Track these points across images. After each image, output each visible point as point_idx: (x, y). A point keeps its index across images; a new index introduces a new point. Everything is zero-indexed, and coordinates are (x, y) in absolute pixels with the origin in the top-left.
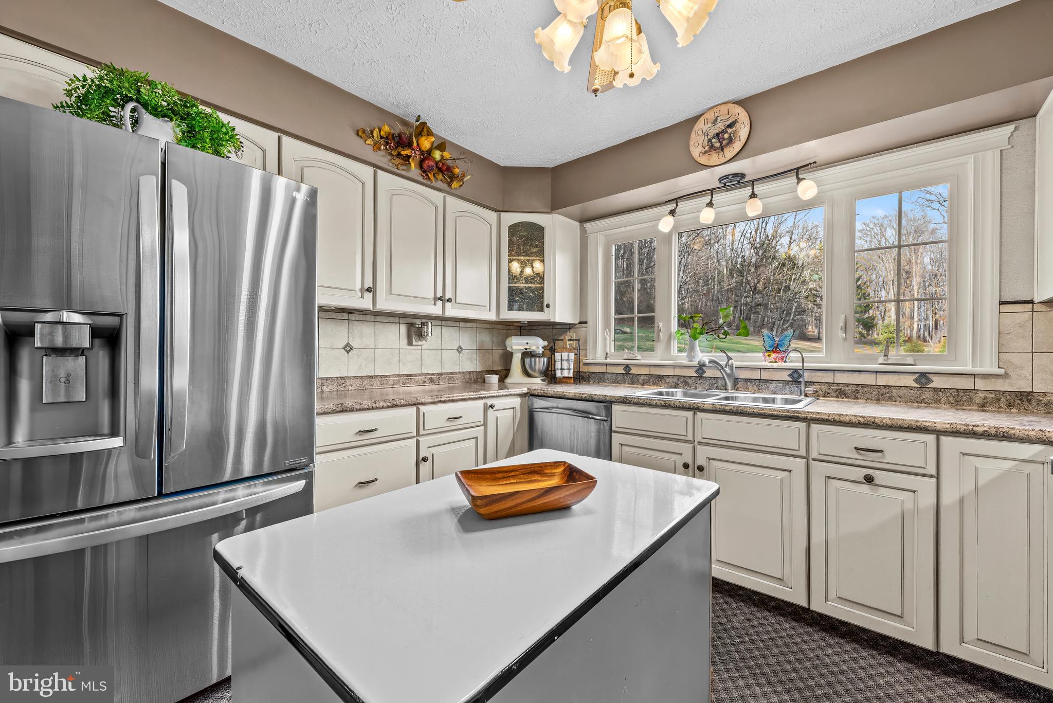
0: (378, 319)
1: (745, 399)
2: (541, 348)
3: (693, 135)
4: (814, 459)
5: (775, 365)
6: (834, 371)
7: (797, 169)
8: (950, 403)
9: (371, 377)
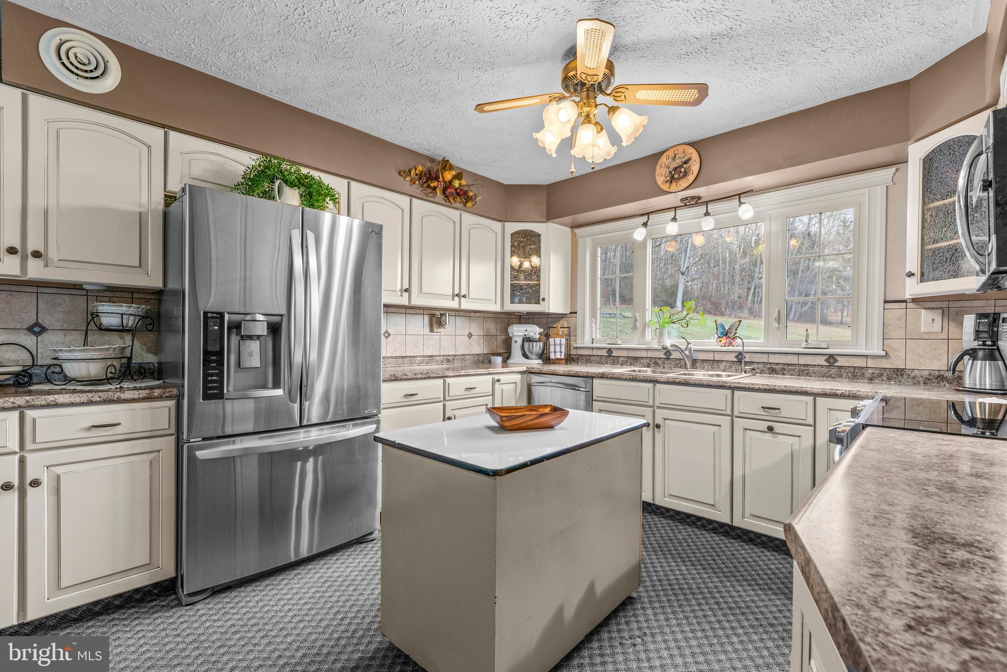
0: (408, 311)
1: (699, 375)
2: (537, 334)
3: (658, 167)
4: (736, 417)
5: (724, 349)
6: (768, 353)
7: (739, 195)
8: (849, 378)
9: (403, 357)
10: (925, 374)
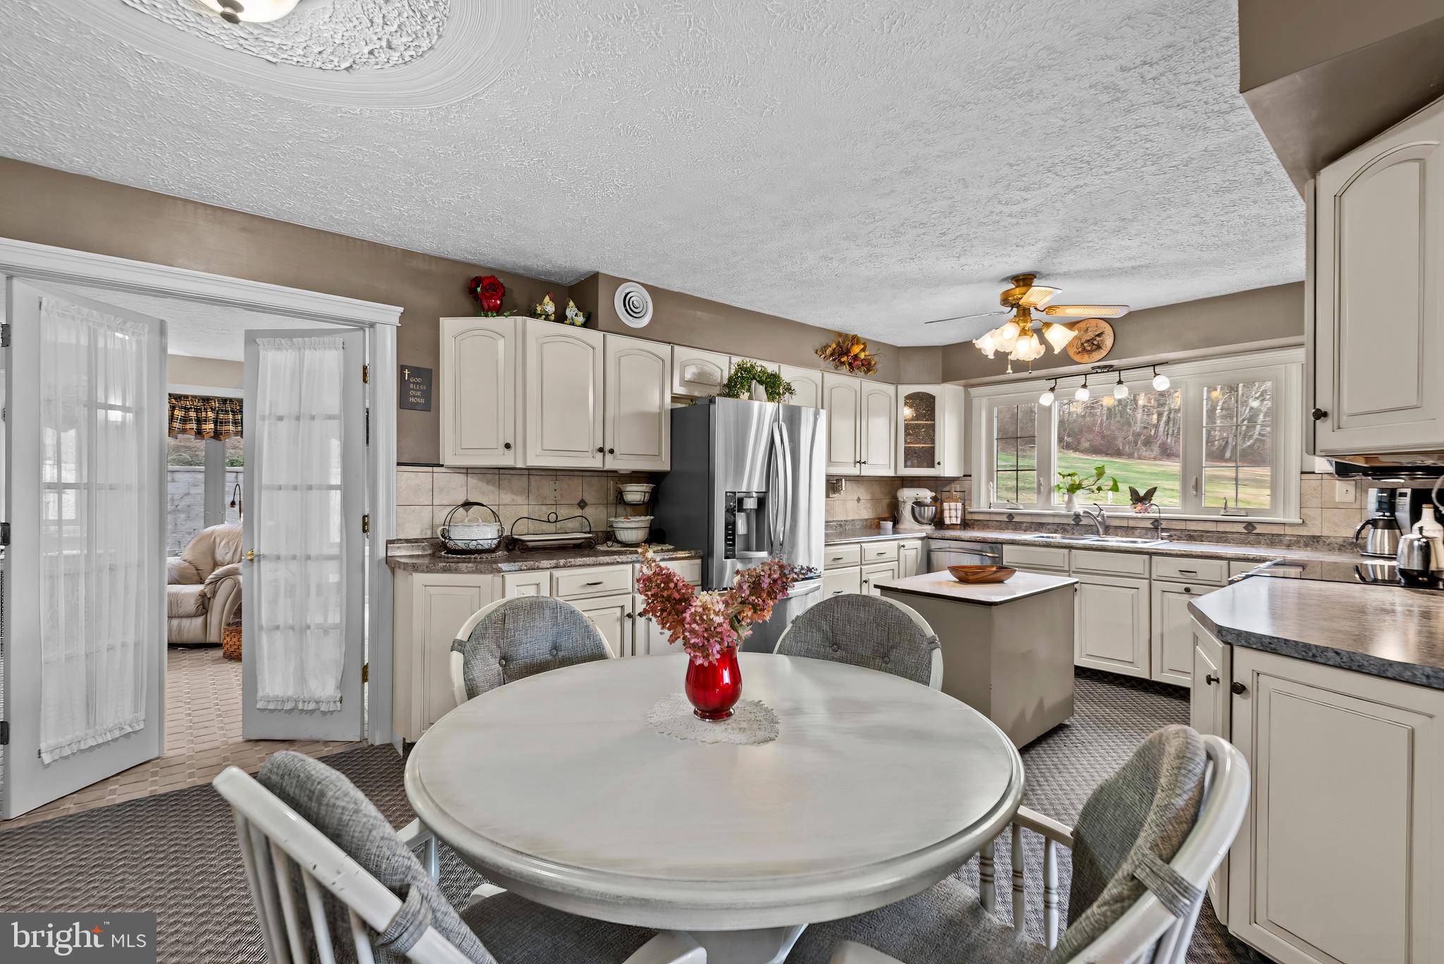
1: (1113, 541)
2: (929, 498)
4: (1154, 580)
5: (1139, 515)
6: (1186, 520)
7: (1154, 366)
8: (1267, 544)
10: (1340, 541)
